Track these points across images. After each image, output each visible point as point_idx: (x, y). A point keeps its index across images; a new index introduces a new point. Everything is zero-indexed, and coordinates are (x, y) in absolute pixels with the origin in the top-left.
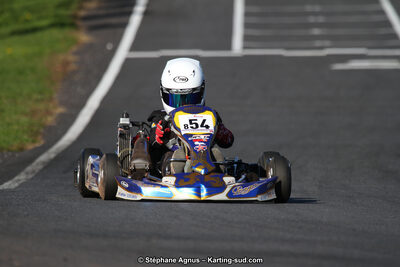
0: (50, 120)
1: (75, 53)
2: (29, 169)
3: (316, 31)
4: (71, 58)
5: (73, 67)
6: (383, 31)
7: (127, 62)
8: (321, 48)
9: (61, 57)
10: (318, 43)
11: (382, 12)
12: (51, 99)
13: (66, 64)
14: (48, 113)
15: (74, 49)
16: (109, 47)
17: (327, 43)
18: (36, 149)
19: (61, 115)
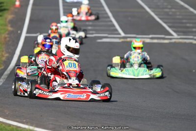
0: (4, 59)
1: (8, 34)
2: (2, 77)
3: (90, 28)
4: (7, 36)
5: (8, 39)
6: (112, 28)
7: (26, 38)
8: (92, 34)
9: (3, 36)
10: (91, 32)
11: (111, 21)
12: (3, 51)
13: (5, 38)
14: (3, 56)
15: (7, 32)
16: (19, 32)
17: (94, 32)
18: (2, 69)
19: (8, 57)
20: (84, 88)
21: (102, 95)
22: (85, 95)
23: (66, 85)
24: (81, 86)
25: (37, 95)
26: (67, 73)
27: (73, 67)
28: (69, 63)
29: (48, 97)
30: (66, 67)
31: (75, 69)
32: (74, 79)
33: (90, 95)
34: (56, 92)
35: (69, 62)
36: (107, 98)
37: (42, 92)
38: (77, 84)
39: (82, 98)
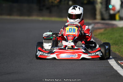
20: (78, 49)
21: (93, 54)
22: (77, 54)
23: (63, 47)
24: (76, 47)
25: (38, 56)
26: (67, 37)
27: (72, 32)
28: (70, 29)
29: (47, 58)
30: (66, 32)
31: (74, 34)
32: (71, 42)
33: (81, 55)
34: (53, 53)
35: (71, 27)
36: (98, 56)
37: (43, 53)
38: (71, 46)
39: (74, 57)
